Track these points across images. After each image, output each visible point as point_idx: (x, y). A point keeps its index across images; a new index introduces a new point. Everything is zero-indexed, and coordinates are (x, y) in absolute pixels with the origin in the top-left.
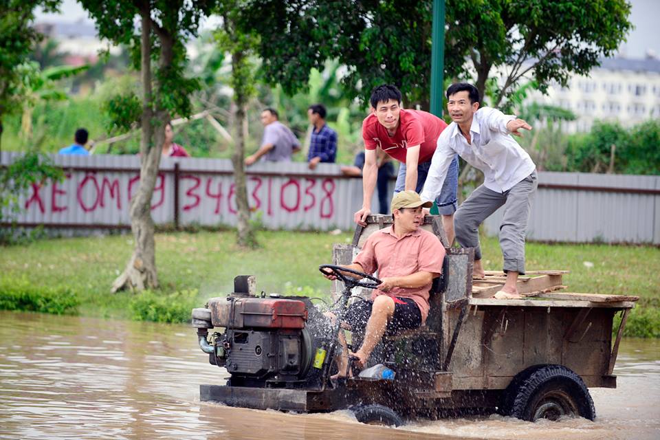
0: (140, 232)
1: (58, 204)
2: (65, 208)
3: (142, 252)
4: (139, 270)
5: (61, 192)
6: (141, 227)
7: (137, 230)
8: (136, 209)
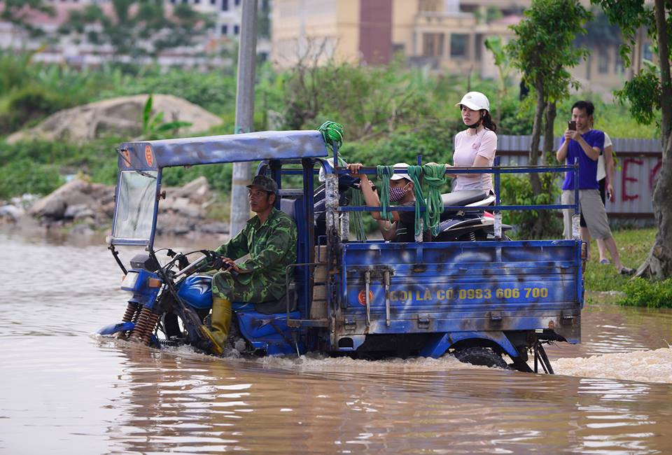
0: (661, 217)
1: (628, 193)
2: (637, 196)
3: (663, 239)
4: (658, 258)
5: (633, 180)
6: (663, 213)
7: (659, 215)
8: (658, 192)
